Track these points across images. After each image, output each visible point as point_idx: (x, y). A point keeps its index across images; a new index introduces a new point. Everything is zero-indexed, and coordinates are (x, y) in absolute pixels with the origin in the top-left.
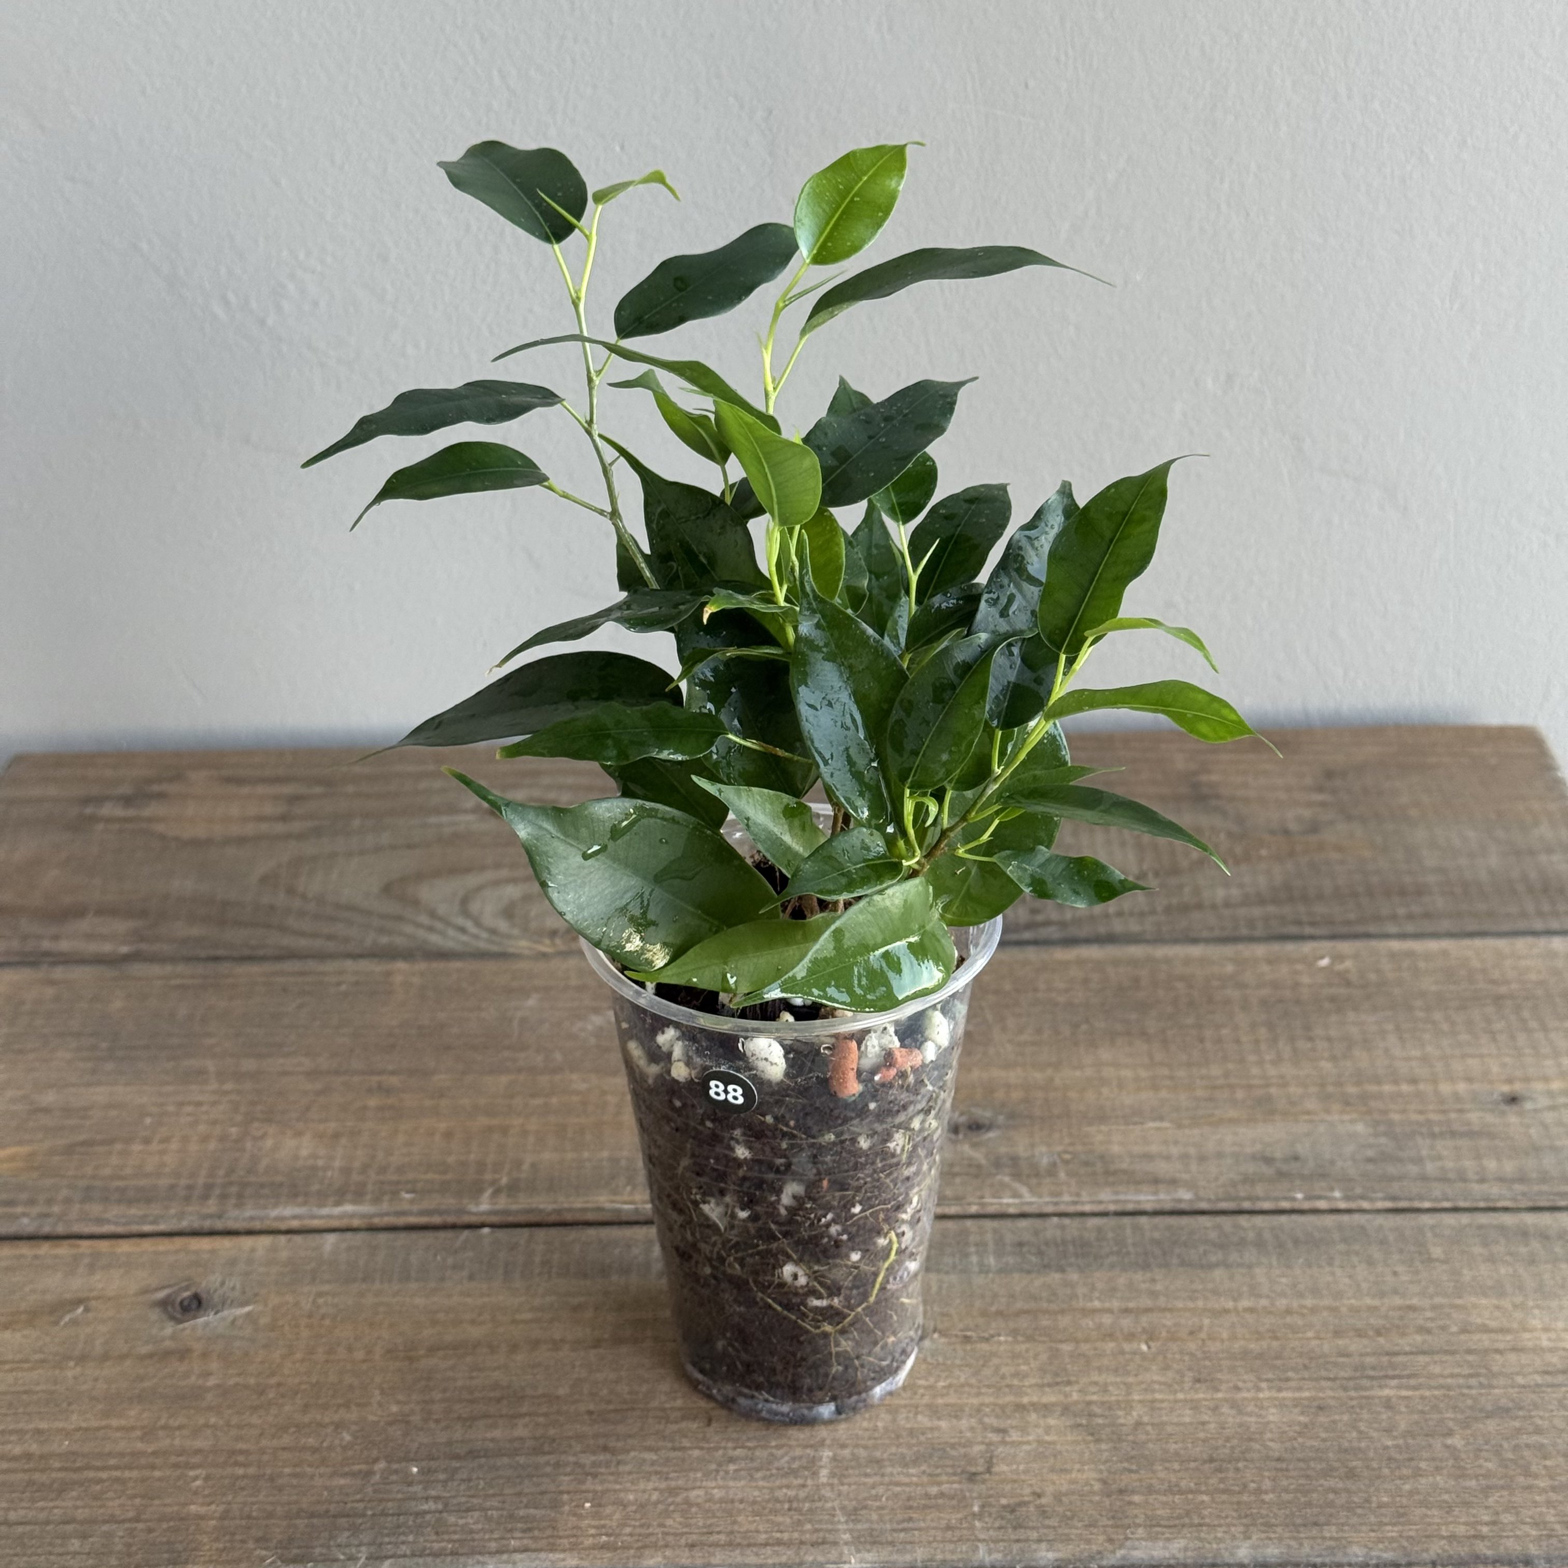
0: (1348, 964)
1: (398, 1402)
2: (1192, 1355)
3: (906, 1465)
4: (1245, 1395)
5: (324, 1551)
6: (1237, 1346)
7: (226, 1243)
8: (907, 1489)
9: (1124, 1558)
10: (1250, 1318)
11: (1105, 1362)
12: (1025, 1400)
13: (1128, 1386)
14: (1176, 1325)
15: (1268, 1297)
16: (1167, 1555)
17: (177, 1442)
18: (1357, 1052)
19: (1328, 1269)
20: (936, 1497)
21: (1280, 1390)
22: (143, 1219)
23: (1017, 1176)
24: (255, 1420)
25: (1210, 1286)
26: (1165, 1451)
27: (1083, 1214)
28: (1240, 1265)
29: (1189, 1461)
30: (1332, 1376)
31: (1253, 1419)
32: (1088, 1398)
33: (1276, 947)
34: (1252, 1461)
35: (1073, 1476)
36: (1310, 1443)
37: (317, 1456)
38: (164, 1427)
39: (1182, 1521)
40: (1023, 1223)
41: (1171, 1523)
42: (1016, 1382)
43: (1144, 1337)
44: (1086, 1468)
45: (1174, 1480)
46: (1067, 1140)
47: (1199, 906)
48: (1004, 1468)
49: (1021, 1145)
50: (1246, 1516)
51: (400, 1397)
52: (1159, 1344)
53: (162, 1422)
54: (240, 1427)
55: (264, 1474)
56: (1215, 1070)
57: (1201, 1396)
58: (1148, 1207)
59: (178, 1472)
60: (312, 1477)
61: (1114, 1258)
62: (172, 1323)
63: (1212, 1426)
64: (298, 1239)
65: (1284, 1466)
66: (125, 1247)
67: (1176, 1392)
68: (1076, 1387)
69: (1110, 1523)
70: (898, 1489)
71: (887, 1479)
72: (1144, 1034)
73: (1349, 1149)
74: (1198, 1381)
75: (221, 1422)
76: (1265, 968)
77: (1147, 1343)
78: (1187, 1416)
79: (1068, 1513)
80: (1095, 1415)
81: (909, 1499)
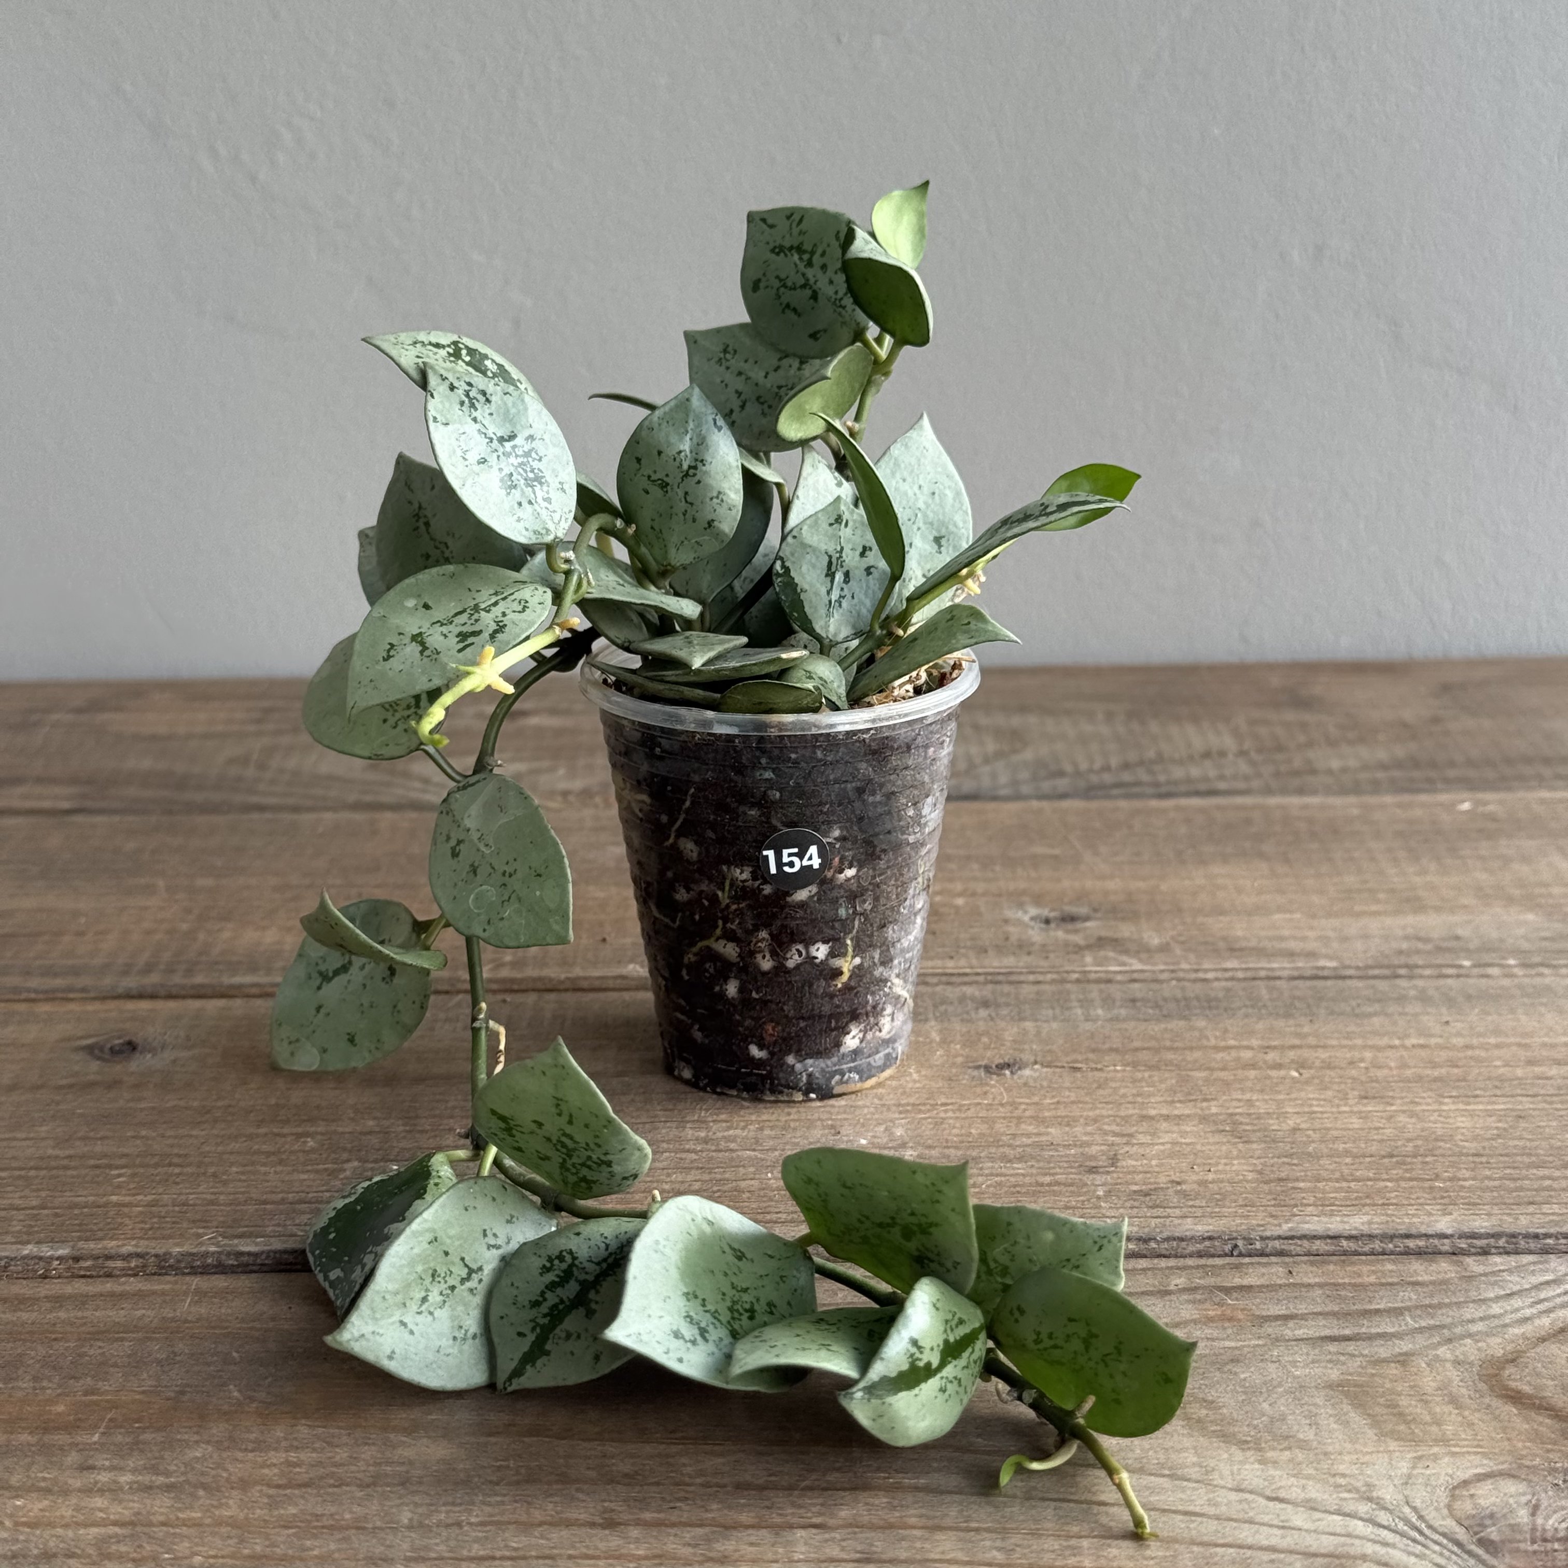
0: (1491, 808)
1: (375, 1118)
2: (1354, 1079)
3: (1010, 1161)
4: (1425, 1107)
5: (280, 1229)
6: (1409, 1073)
7: (172, 1004)
8: (1012, 1179)
9: (1291, 1229)
10: (1423, 1053)
11: (1249, 1084)
12: (1153, 1112)
13: (1280, 1103)
14: (1330, 1057)
15: (1441, 1036)
16: (1347, 1227)
17: (99, 1148)
18: (1516, 866)
19: (1510, 1016)
20: (1049, 1185)
21: (1469, 1104)
22: (70, 989)
23: (1126, 952)
24: (194, 1133)
25: (1368, 1029)
26: (1337, 1150)
27: (1205, 980)
28: (1400, 1014)
29: (1364, 1156)
30: (1530, 1093)
31: (1439, 1125)
32: (1230, 1111)
33: (1406, 798)
34: (1443, 1156)
35: (1220, 1167)
36: (1511, 1143)
37: (272, 1158)
38: (83, 1139)
39: (1363, 1202)
40: (1136, 986)
41: (1348, 1203)
42: (1139, 1099)
43: (1294, 1066)
44: (1235, 1162)
45: (1346, 1172)
46: (1180, 928)
47: (1313, 772)
48: (1134, 1163)
49: (1126, 930)
50: (1442, 1198)
51: (379, 1115)
52: (1312, 1071)
53: (80, 1134)
54: (176, 1137)
55: (204, 1174)
56: (1351, 880)
57: (1370, 1108)
58: (1285, 973)
59: (98, 1172)
60: (265, 1174)
61: (1250, 1011)
62: (98, 1062)
63: (1387, 1131)
64: (259, 1002)
65: (1484, 1159)
66: (44, 1008)
67: (1338, 1106)
68: (1215, 1103)
69: (1273, 1202)
70: (998, 1179)
71: (987, 1172)
72: (1261, 855)
73: (1521, 931)
74: (1366, 1098)
75: (154, 1134)
76: (1398, 811)
77: (1297, 1071)
78: (1356, 1123)
79: (1218, 1197)
80: (1241, 1123)
81: (1015, 1186)
